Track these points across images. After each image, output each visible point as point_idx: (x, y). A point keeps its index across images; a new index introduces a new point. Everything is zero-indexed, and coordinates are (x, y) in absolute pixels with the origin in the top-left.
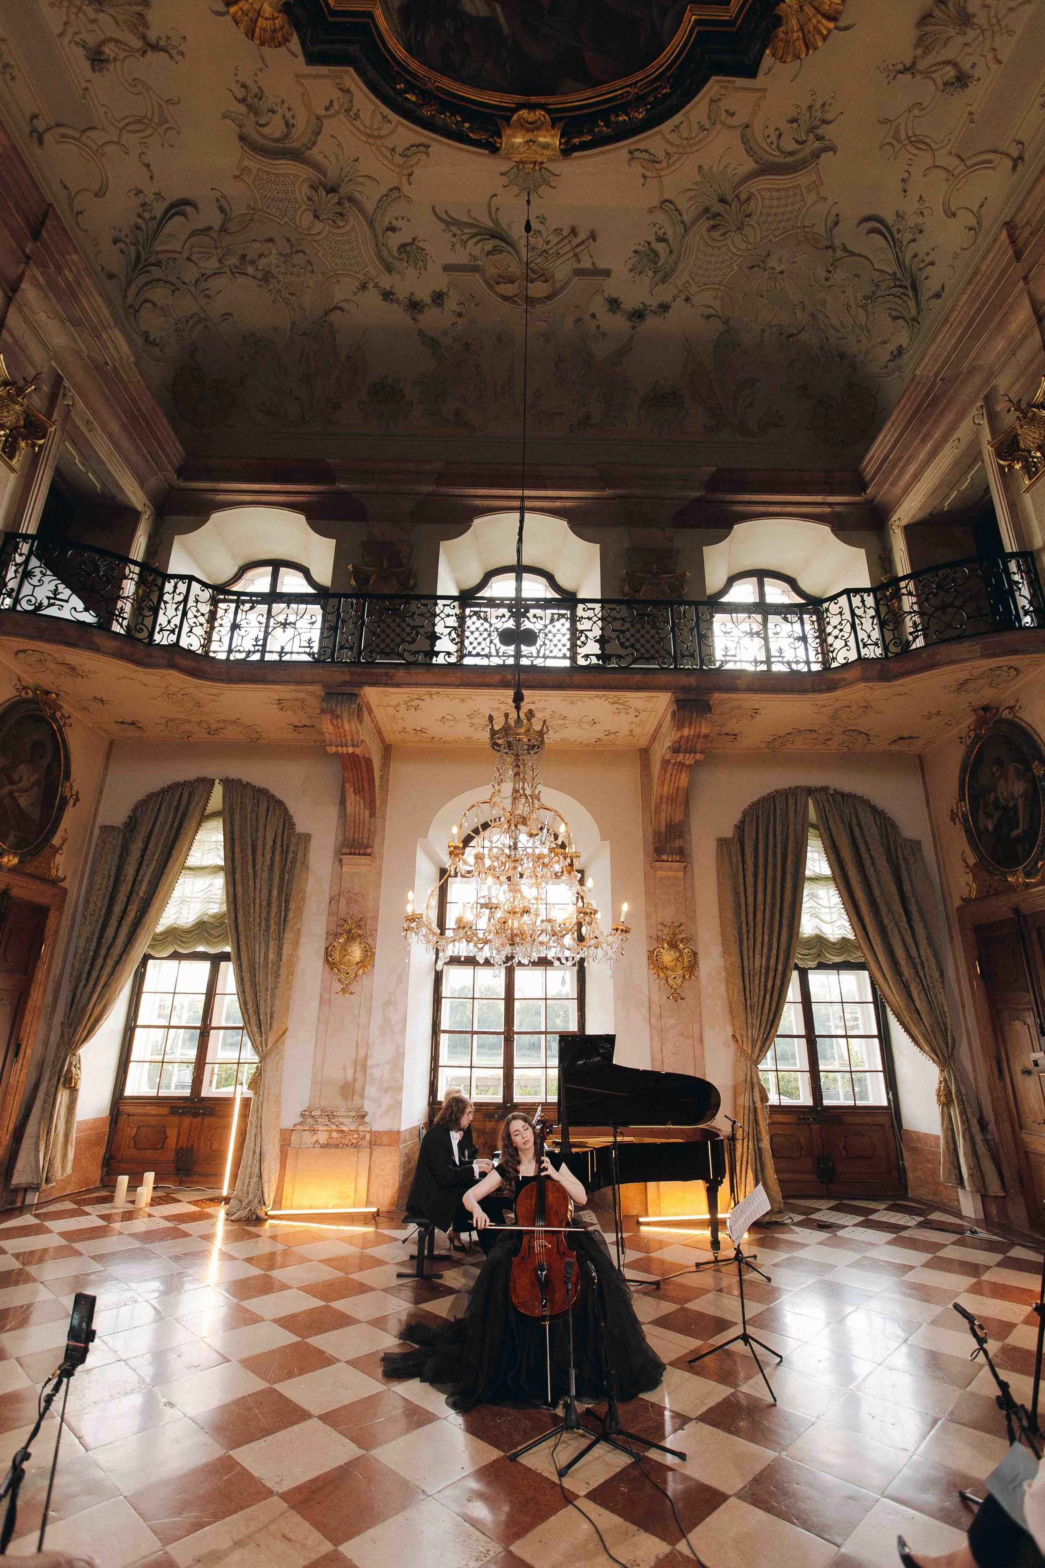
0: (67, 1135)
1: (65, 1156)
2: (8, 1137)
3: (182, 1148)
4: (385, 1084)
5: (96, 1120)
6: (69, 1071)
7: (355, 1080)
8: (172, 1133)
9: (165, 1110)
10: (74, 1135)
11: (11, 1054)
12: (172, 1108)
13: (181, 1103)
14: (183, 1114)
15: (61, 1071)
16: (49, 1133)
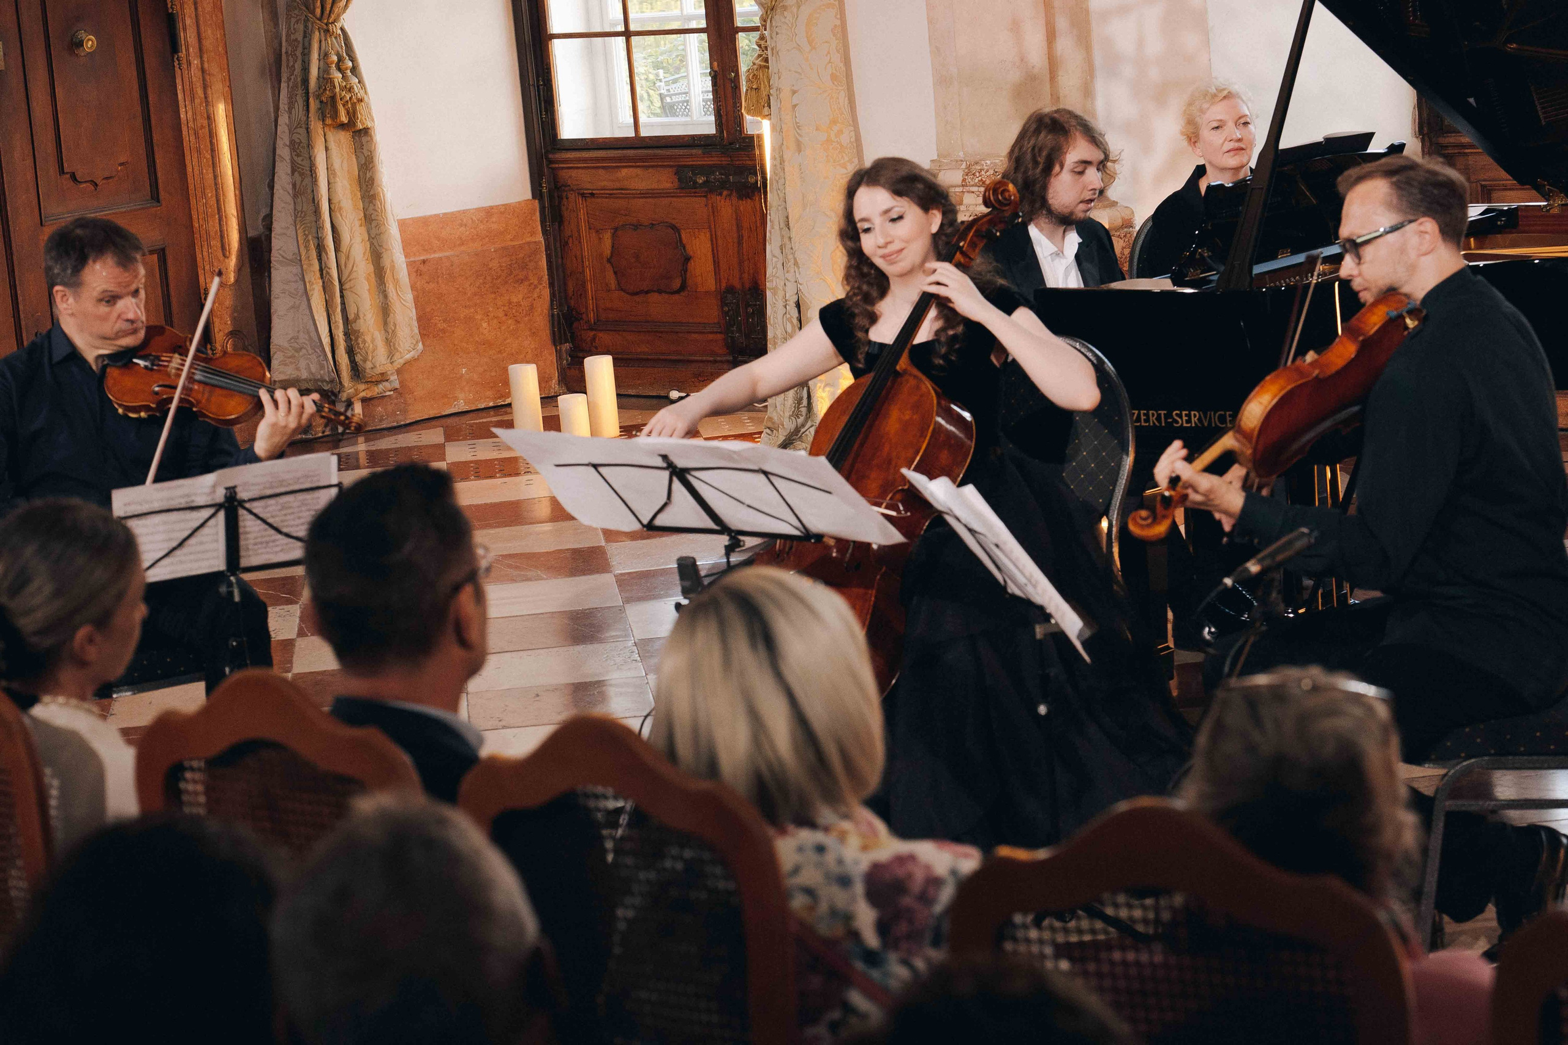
0: (377, 255)
1: (385, 311)
2: (233, 261)
3: (731, 289)
4: (1154, 74)
5: (489, 212)
6: (325, 79)
7: (1053, 64)
8: (700, 246)
9: (663, 180)
10: (397, 258)
11: (152, 42)
12: (679, 171)
13: (697, 158)
14: (710, 189)
15: (305, 81)
16: (320, 249)
